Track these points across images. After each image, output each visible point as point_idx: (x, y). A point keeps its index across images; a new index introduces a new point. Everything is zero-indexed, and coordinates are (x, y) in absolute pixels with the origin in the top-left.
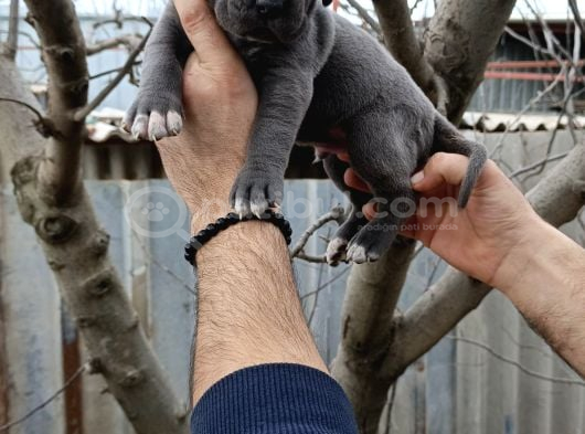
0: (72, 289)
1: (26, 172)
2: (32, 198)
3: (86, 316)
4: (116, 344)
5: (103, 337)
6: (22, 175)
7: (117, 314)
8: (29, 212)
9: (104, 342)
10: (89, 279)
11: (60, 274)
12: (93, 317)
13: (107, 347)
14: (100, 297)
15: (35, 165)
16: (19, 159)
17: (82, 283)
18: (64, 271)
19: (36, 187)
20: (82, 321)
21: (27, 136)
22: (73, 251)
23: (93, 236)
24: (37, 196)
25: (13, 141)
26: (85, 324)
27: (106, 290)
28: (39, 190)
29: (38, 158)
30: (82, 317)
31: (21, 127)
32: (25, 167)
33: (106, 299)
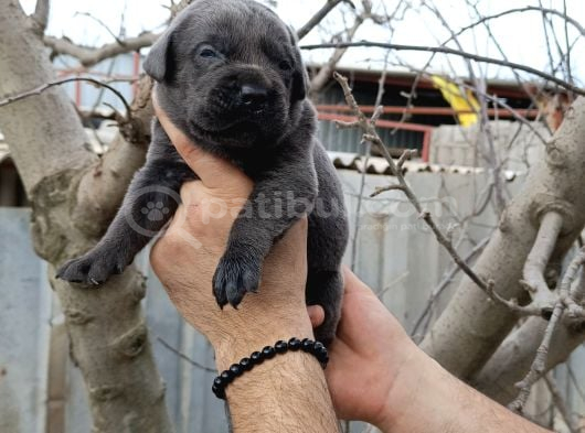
0: (98, 349)
1: (57, 191)
2: (64, 226)
3: (113, 386)
4: (142, 421)
5: (128, 412)
6: (51, 194)
7: (147, 380)
8: (58, 246)
9: (127, 419)
10: (122, 336)
11: (84, 330)
12: (120, 385)
13: (131, 425)
14: (132, 359)
15: (74, 180)
16: (49, 172)
17: (115, 341)
18: (91, 325)
19: (71, 212)
20: (105, 392)
21: (63, 142)
22: (108, 298)
23: (134, 279)
24: (72, 224)
25: (42, 147)
26: (109, 396)
27: (140, 350)
28: (75, 216)
29: (77, 172)
30: (105, 387)
31: (54, 130)
32: (58, 184)
33: (137, 362)
